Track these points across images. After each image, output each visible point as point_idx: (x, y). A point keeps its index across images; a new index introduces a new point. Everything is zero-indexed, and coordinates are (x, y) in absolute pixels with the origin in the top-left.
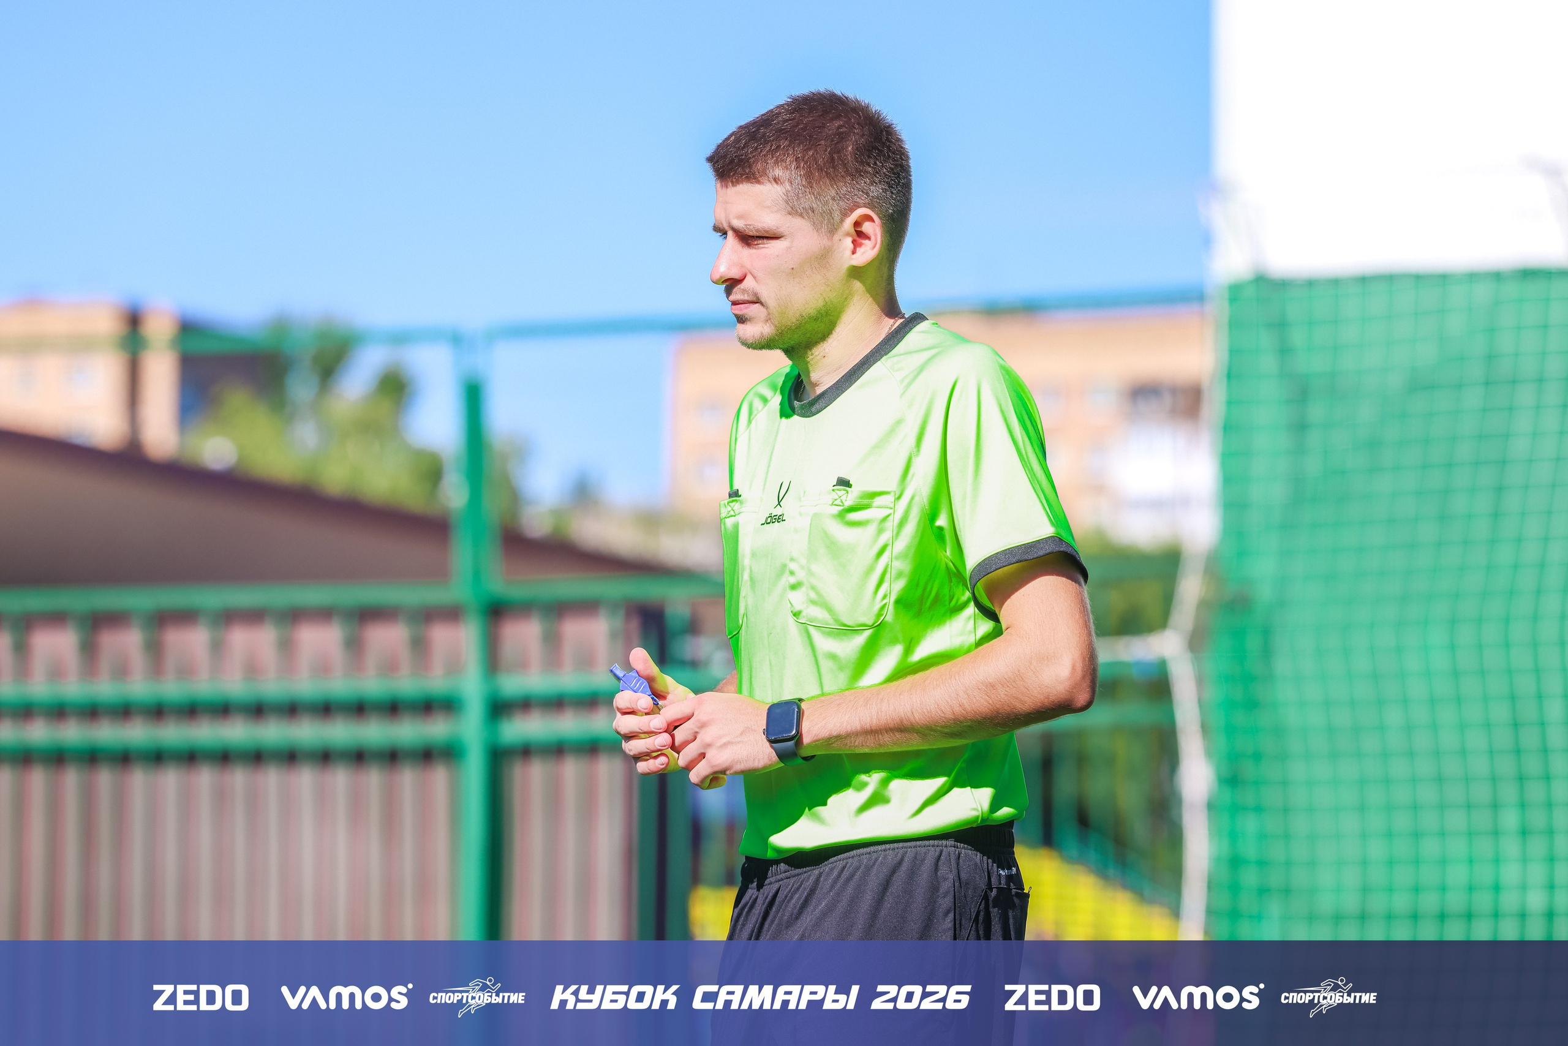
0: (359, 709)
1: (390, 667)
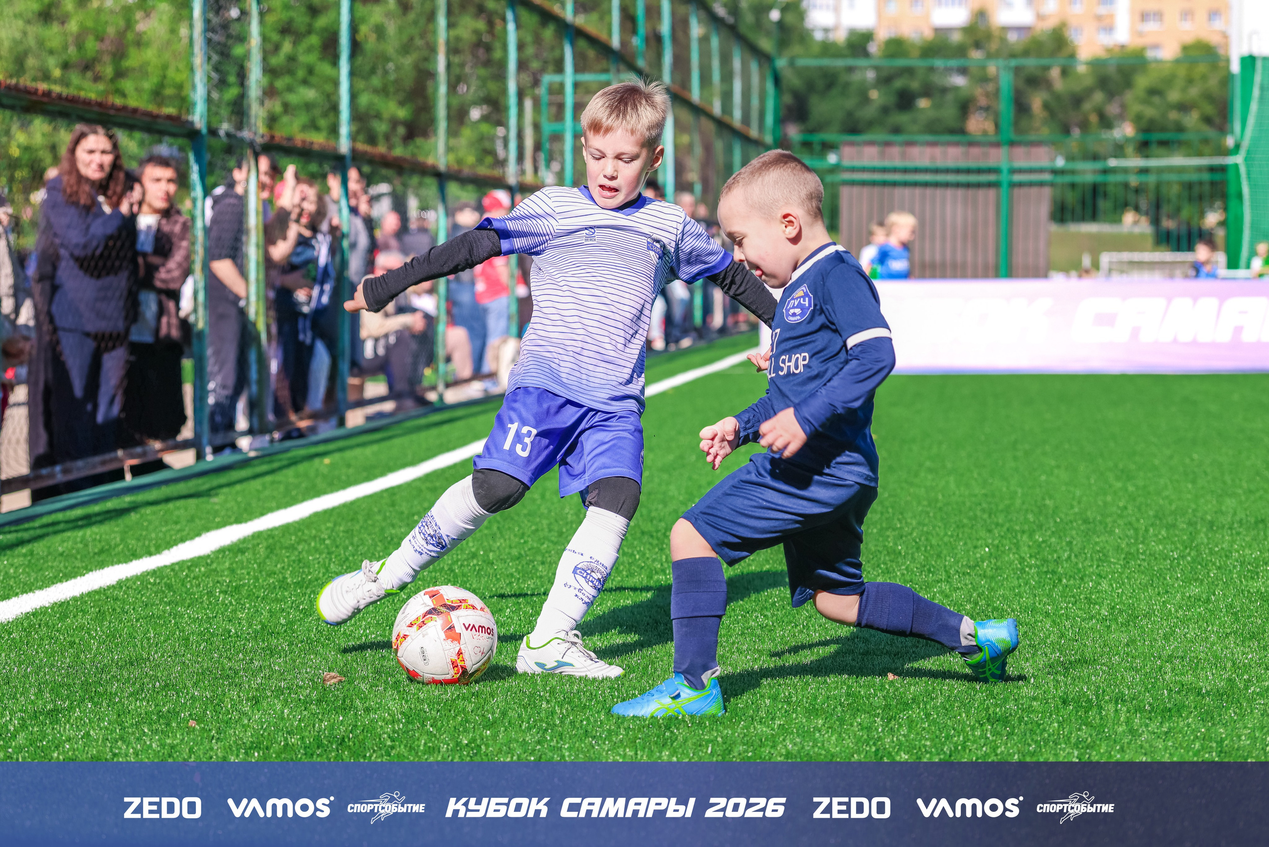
0: (969, 171)
1: (976, 160)
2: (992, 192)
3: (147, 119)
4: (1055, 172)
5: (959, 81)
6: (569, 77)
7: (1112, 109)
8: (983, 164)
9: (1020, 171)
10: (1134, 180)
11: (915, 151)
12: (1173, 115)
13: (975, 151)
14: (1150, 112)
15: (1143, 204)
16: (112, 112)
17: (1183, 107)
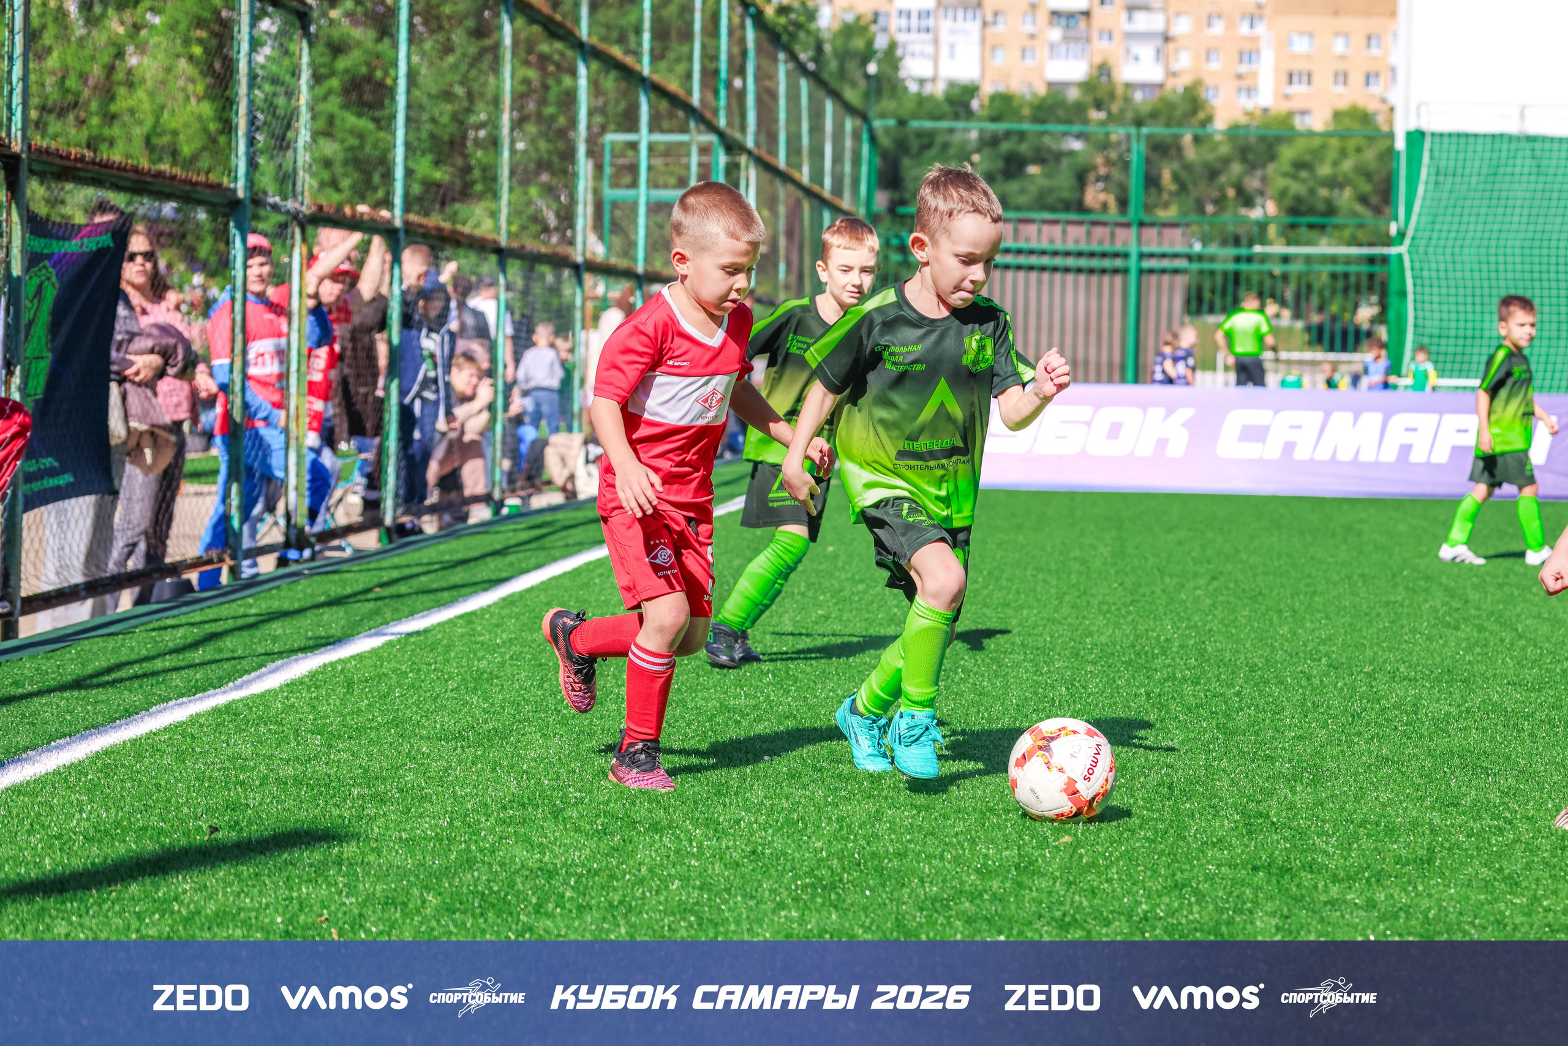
0: (1092, 255)
1: (1101, 242)
2: (1118, 279)
3: (187, 188)
4: (1190, 257)
5: (1077, 145)
6: (644, 137)
7: (1253, 183)
8: (1107, 247)
9: (1151, 256)
10: (1278, 269)
11: (1031, 230)
12: (1323, 192)
13: (1099, 231)
14: (1297, 188)
15: (1289, 294)
16: (149, 179)
17: (1334, 183)
